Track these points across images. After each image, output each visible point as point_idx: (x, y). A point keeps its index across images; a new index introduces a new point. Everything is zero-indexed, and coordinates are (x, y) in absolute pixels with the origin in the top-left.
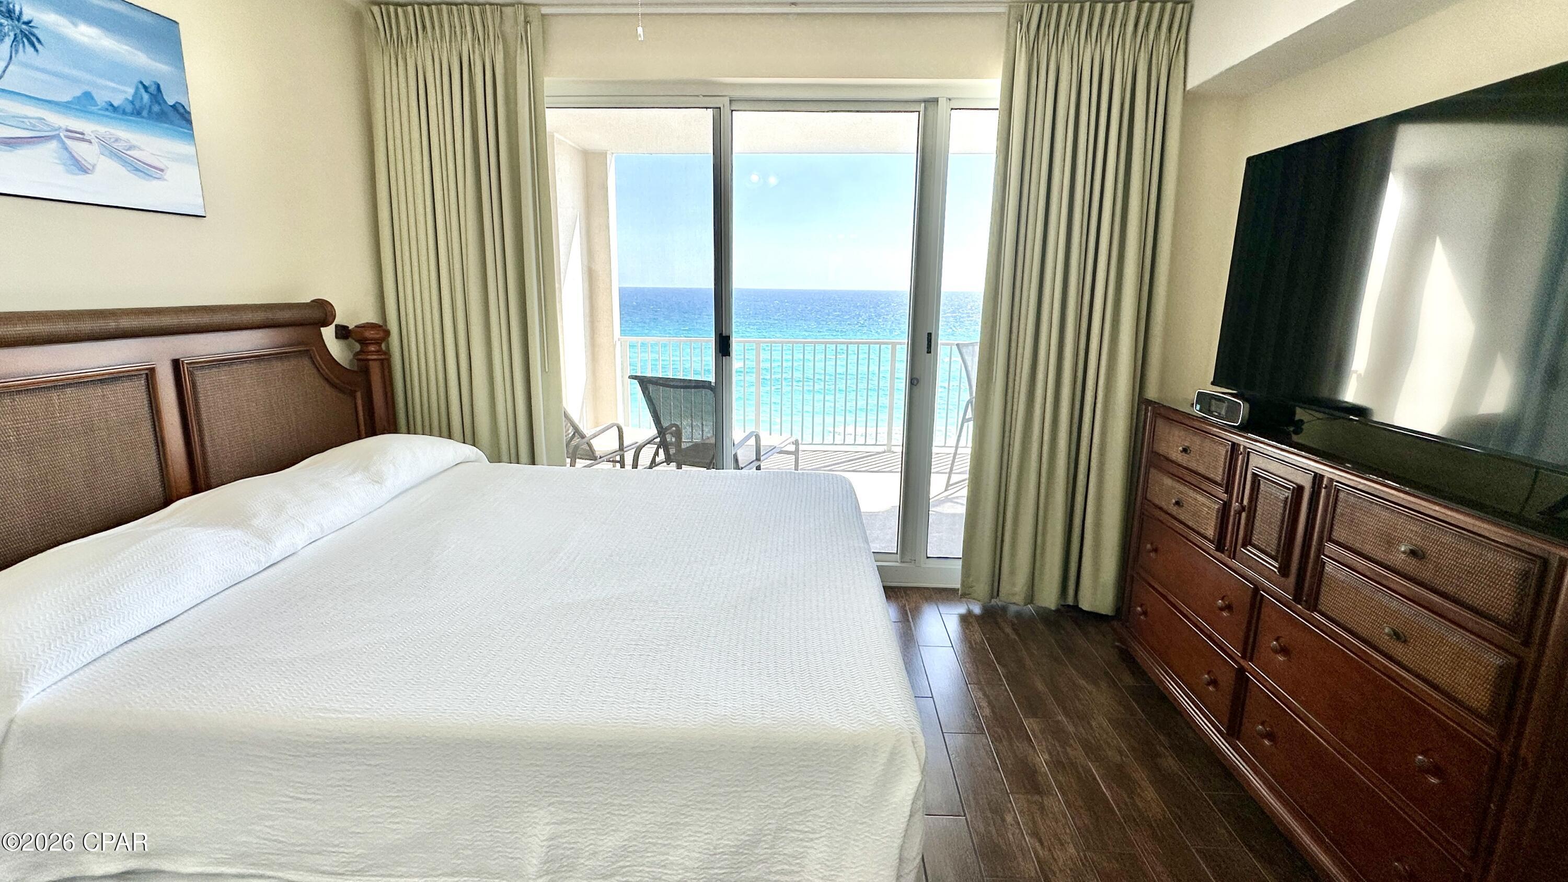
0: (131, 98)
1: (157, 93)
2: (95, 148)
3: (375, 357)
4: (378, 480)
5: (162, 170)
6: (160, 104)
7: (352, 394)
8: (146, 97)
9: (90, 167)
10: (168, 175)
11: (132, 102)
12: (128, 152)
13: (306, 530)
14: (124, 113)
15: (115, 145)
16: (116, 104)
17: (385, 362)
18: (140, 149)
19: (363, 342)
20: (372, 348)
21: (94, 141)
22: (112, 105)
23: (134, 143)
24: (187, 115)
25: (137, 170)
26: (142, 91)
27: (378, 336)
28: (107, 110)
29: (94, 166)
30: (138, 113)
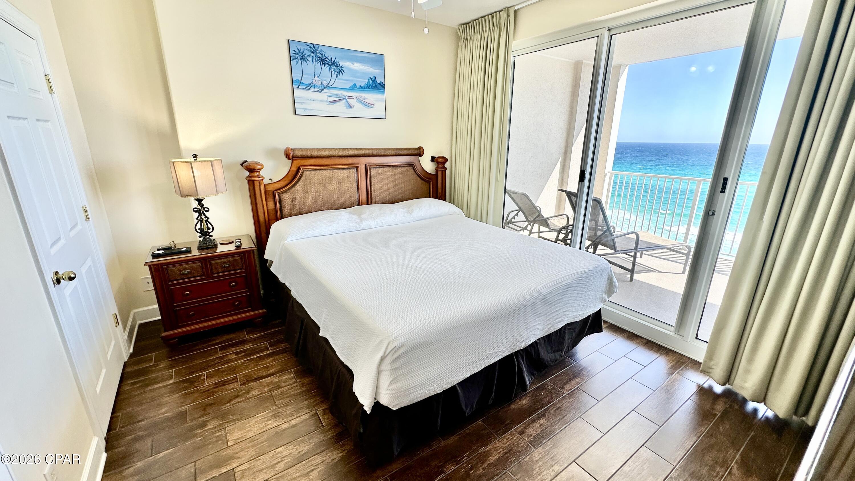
0: (366, 83)
1: (374, 80)
2: (354, 101)
3: (441, 169)
4: (410, 213)
5: (373, 105)
6: (375, 83)
7: (429, 182)
8: (371, 82)
9: (353, 106)
10: (375, 106)
11: (367, 85)
12: (364, 100)
13: (376, 222)
14: (364, 88)
15: (361, 99)
16: (362, 86)
17: (444, 171)
18: (368, 99)
19: (438, 163)
20: (441, 166)
21: (355, 98)
22: (361, 86)
23: (366, 97)
24: (384, 86)
25: (366, 106)
26: (370, 80)
27: (443, 161)
28: (359, 88)
29: (354, 106)
30: (368, 88)
